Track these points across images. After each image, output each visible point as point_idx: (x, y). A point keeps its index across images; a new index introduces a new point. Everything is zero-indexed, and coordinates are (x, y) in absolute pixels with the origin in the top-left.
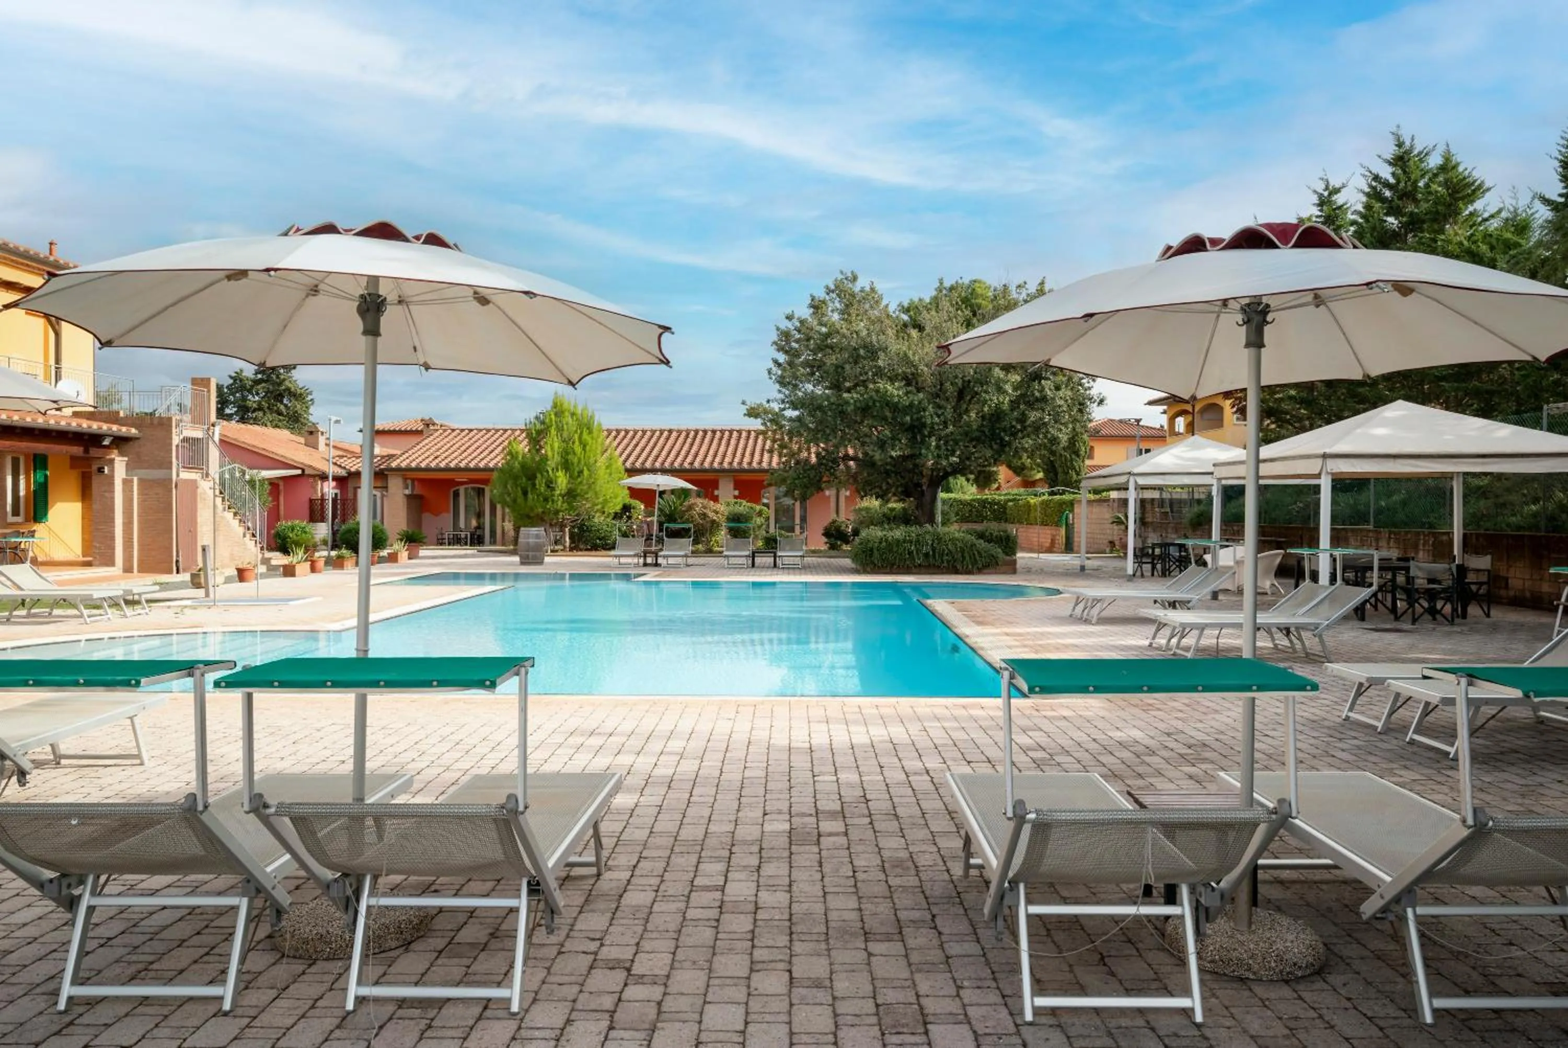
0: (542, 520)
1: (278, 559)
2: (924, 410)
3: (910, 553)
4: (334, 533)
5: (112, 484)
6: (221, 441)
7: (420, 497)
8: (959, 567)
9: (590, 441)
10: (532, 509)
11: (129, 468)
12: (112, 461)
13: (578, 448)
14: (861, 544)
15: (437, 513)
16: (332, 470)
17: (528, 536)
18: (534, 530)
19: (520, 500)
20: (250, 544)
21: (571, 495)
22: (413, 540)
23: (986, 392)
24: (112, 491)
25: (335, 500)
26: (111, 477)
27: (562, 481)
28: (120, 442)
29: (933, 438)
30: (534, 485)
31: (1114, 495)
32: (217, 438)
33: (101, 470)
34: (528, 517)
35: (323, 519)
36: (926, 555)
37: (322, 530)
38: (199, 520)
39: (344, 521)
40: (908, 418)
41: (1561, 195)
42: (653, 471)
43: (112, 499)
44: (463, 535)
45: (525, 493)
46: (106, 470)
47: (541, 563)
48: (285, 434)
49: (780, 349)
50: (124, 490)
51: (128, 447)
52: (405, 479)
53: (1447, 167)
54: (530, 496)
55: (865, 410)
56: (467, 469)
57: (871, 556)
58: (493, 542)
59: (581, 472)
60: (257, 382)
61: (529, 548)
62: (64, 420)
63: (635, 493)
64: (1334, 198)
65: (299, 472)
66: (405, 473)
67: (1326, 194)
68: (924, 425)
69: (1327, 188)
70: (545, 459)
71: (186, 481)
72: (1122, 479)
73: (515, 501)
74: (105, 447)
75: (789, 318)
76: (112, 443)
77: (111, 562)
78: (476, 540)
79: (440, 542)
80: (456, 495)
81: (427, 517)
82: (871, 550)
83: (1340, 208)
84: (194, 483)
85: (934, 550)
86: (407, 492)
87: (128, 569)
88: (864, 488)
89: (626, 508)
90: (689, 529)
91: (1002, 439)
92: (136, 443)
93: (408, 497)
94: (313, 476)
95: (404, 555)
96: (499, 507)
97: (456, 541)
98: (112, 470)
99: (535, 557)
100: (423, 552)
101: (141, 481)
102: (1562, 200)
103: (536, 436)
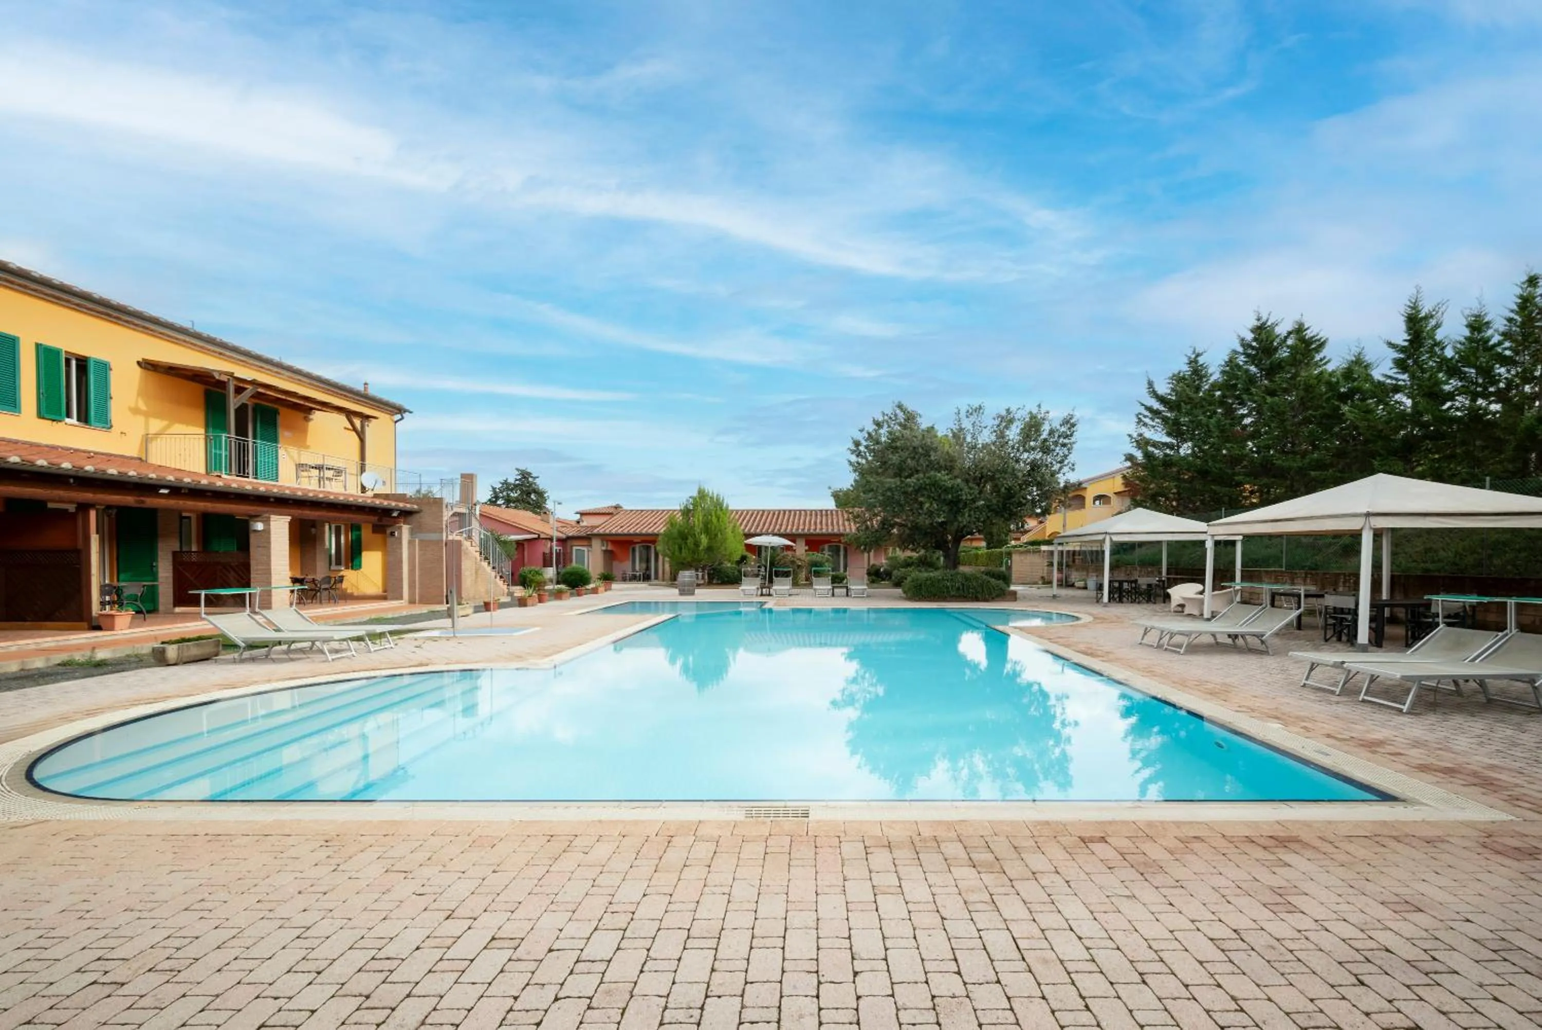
0: (691, 566)
1: (519, 591)
2: (961, 490)
3: (947, 588)
4: (558, 573)
5: (401, 543)
6: (481, 515)
7: (611, 552)
8: (979, 596)
9: (722, 515)
10: (684, 559)
11: (412, 532)
12: (400, 528)
13: (714, 520)
14: (913, 581)
15: (621, 561)
16: (556, 534)
17: (685, 577)
18: (687, 573)
19: (677, 553)
20: (500, 582)
21: (709, 549)
22: (607, 578)
23: (1005, 479)
24: (401, 548)
25: (558, 555)
26: (400, 538)
27: (704, 540)
28: (406, 514)
29: (967, 509)
30: (686, 543)
31: (1044, 548)
32: (478, 513)
33: (392, 534)
34: (683, 564)
35: (551, 566)
36: (958, 589)
37: (550, 572)
38: (463, 567)
39: (564, 566)
40: (950, 496)
41: (1405, 340)
42: (767, 534)
43: (401, 554)
44: (638, 574)
45: (680, 549)
46: (396, 534)
47: (693, 594)
48: (529, 514)
49: (853, 452)
50: (409, 548)
51: (410, 519)
52: (602, 541)
53: (1299, 330)
54: (683, 550)
55: (918, 490)
56: (641, 535)
57: (920, 589)
58: (656, 578)
59: (716, 535)
60: (516, 486)
61: (684, 584)
62: (367, 499)
63: (750, 547)
64: (1199, 359)
65: (536, 536)
66: (604, 537)
67: (1193, 356)
68: (959, 501)
69: (1194, 352)
70: (692, 528)
71: (452, 541)
72: (1100, 537)
73: (673, 553)
74: (394, 517)
75: (862, 431)
76: (399, 515)
77: (400, 597)
78: (646, 578)
79: (624, 580)
80: (634, 550)
81: (615, 563)
82: (921, 585)
83: (1201, 365)
84: (459, 543)
85: (963, 585)
86: (604, 548)
87: (412, 602)
88: (904, 543)
89: (743, 558)
90: (789, 572)
91: (1011, 510)
92: (417, 516)
93: (605, 552)
94: (546, 539)
95: (601, 589)
96: (661, 557)
97: (634, 578)
98: (400, 534)
99: (689, 590)
100: (614, 586)
101: (421, 541)
102: (1406, 344)
103: (686, 512)
